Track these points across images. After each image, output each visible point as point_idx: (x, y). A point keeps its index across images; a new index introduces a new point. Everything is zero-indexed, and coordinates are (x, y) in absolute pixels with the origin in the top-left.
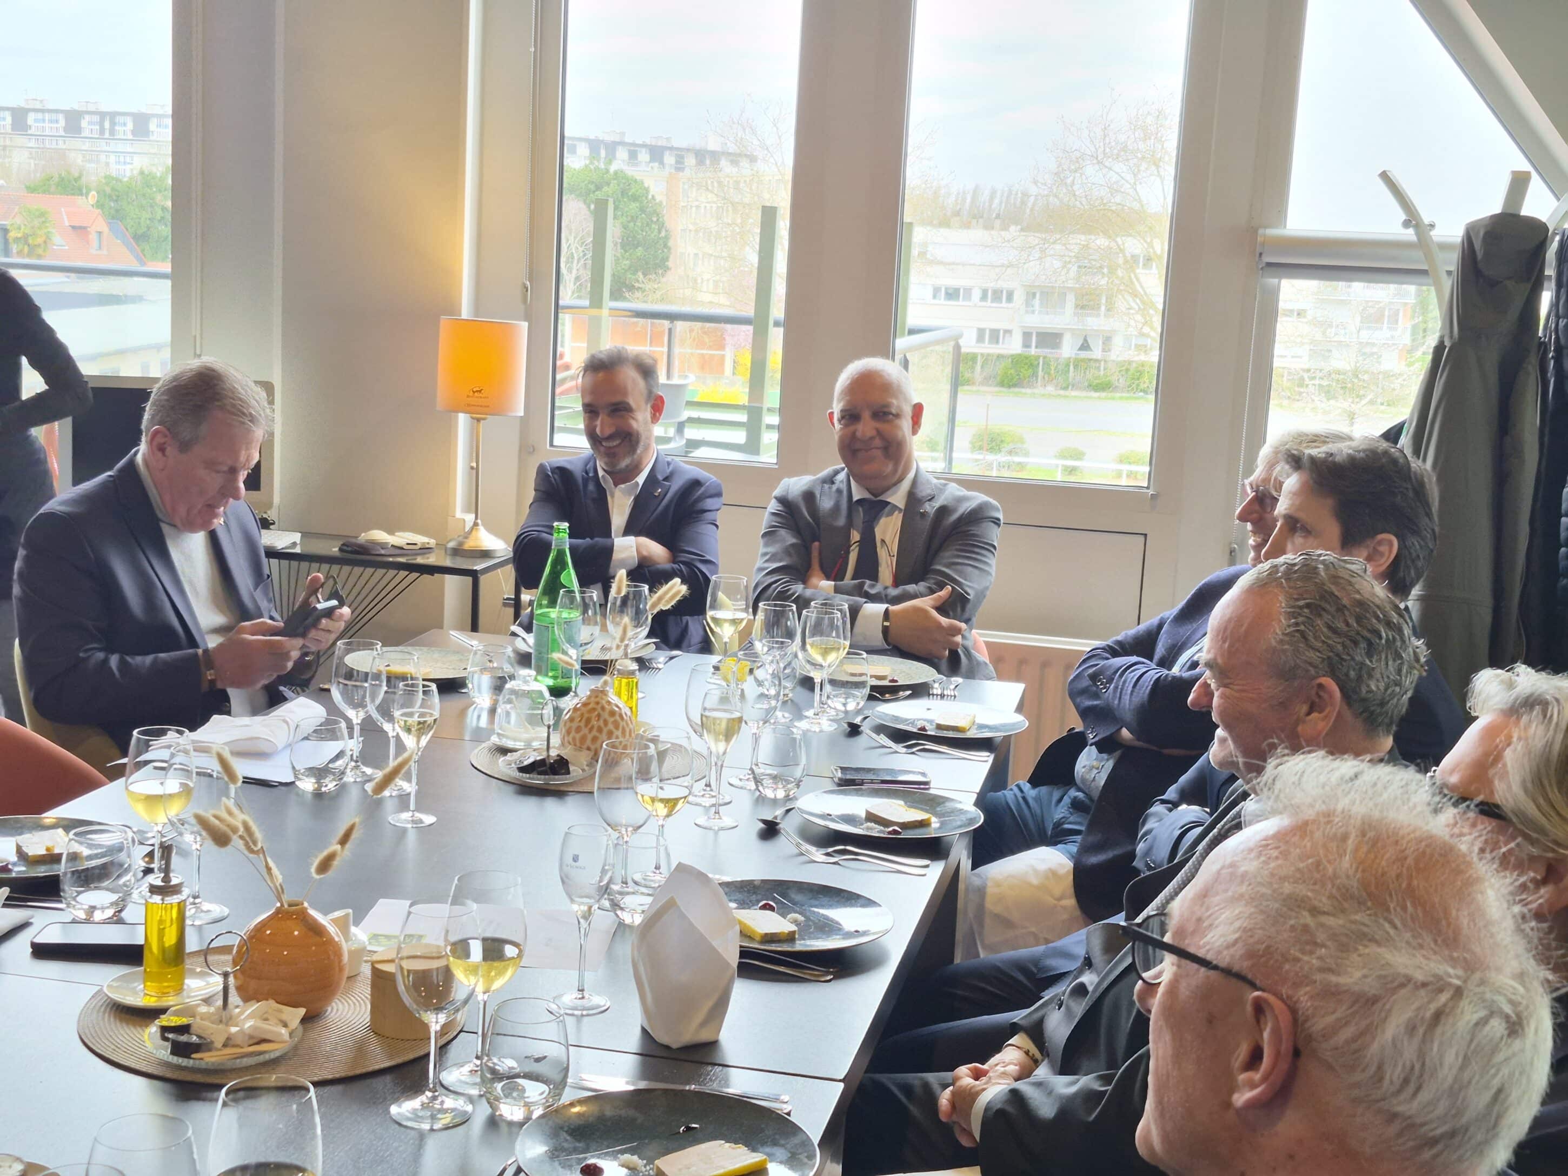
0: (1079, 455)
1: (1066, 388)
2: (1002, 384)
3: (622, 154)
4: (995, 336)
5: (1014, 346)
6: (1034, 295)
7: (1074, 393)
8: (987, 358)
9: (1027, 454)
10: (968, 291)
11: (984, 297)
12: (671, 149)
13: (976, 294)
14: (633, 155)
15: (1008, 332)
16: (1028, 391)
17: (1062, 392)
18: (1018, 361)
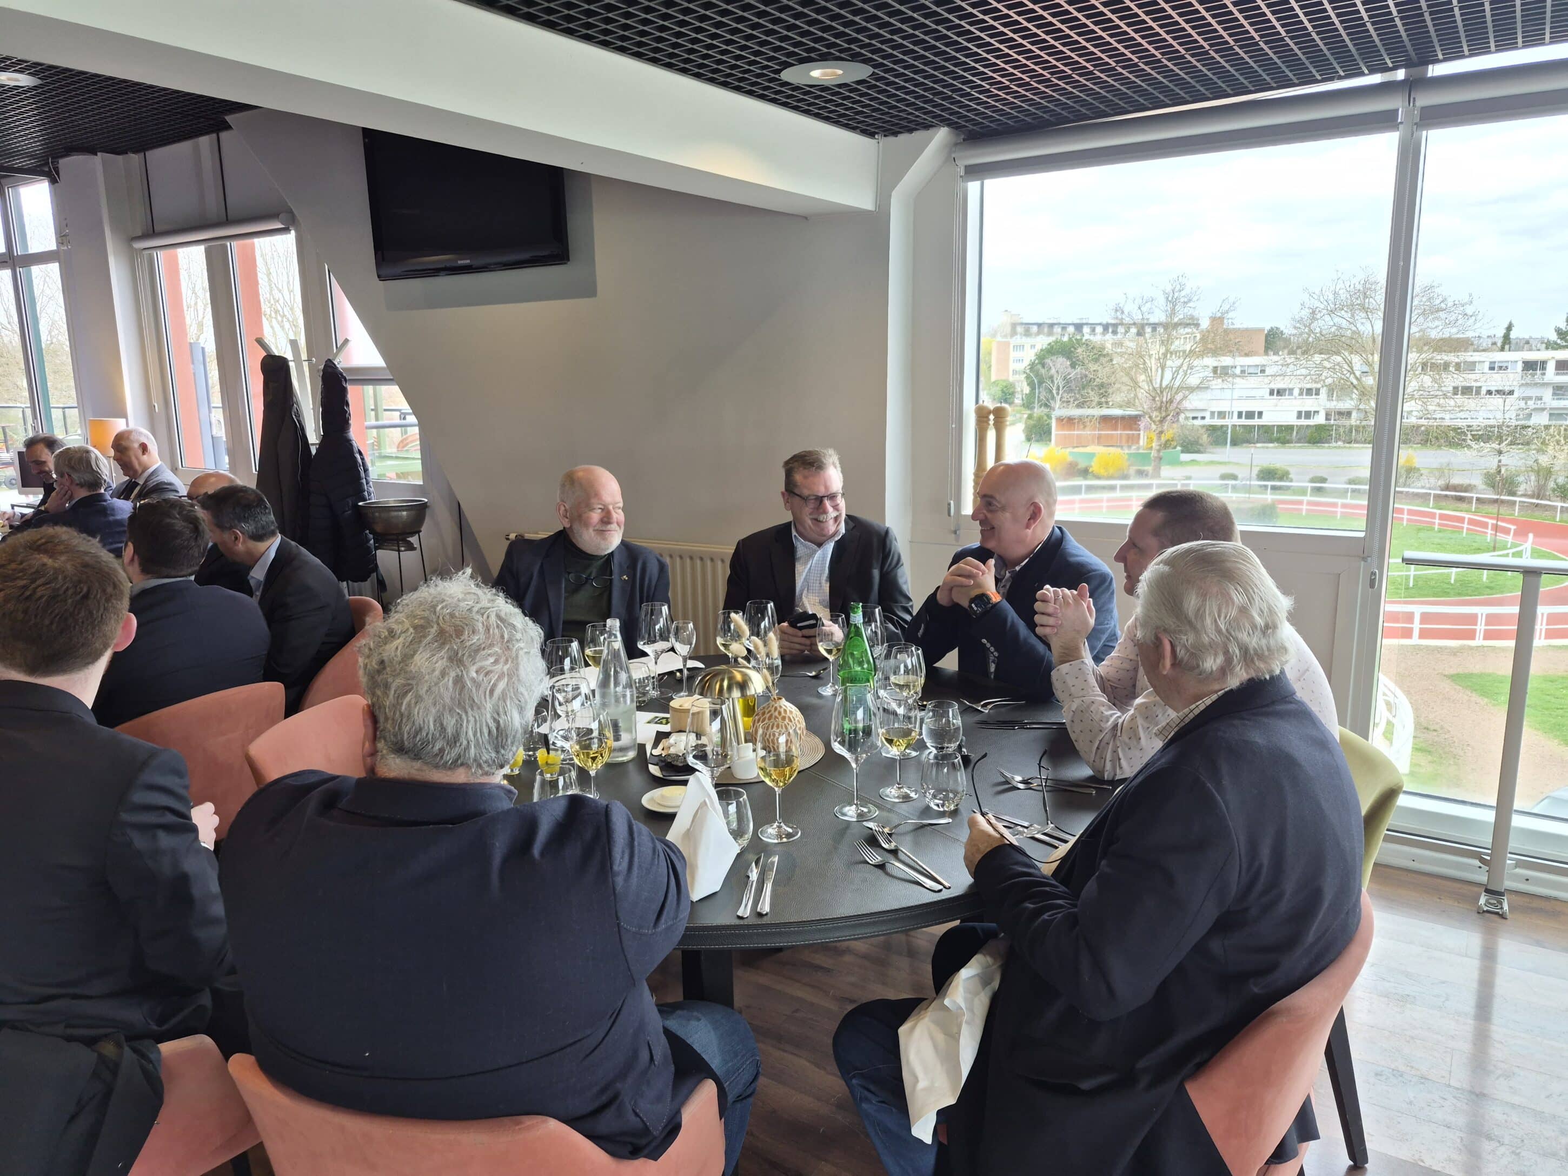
0: (1324, 480)
1: (1350, 443)
2: (1309, 442)
3: (1086, 330)
4: (1308, 415)
5: (1320, 419)
6: (1333, 390)
7: (1355, 445)
8: (1300, 428)
9: (1291, 481)
10: (1291, 391)
11: (1301, 394)
12: (1087, 324)
13: (1296, 392)
14: (1093, 330)
15: (1316, 412)
16: (1326, 445)
17: (1348, 445)
18: (1319, 428)
